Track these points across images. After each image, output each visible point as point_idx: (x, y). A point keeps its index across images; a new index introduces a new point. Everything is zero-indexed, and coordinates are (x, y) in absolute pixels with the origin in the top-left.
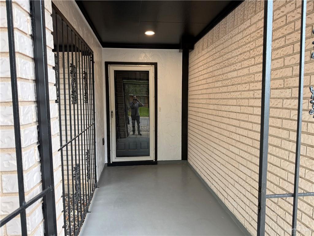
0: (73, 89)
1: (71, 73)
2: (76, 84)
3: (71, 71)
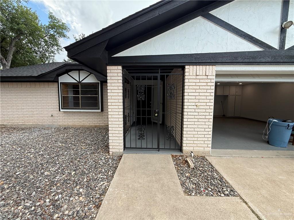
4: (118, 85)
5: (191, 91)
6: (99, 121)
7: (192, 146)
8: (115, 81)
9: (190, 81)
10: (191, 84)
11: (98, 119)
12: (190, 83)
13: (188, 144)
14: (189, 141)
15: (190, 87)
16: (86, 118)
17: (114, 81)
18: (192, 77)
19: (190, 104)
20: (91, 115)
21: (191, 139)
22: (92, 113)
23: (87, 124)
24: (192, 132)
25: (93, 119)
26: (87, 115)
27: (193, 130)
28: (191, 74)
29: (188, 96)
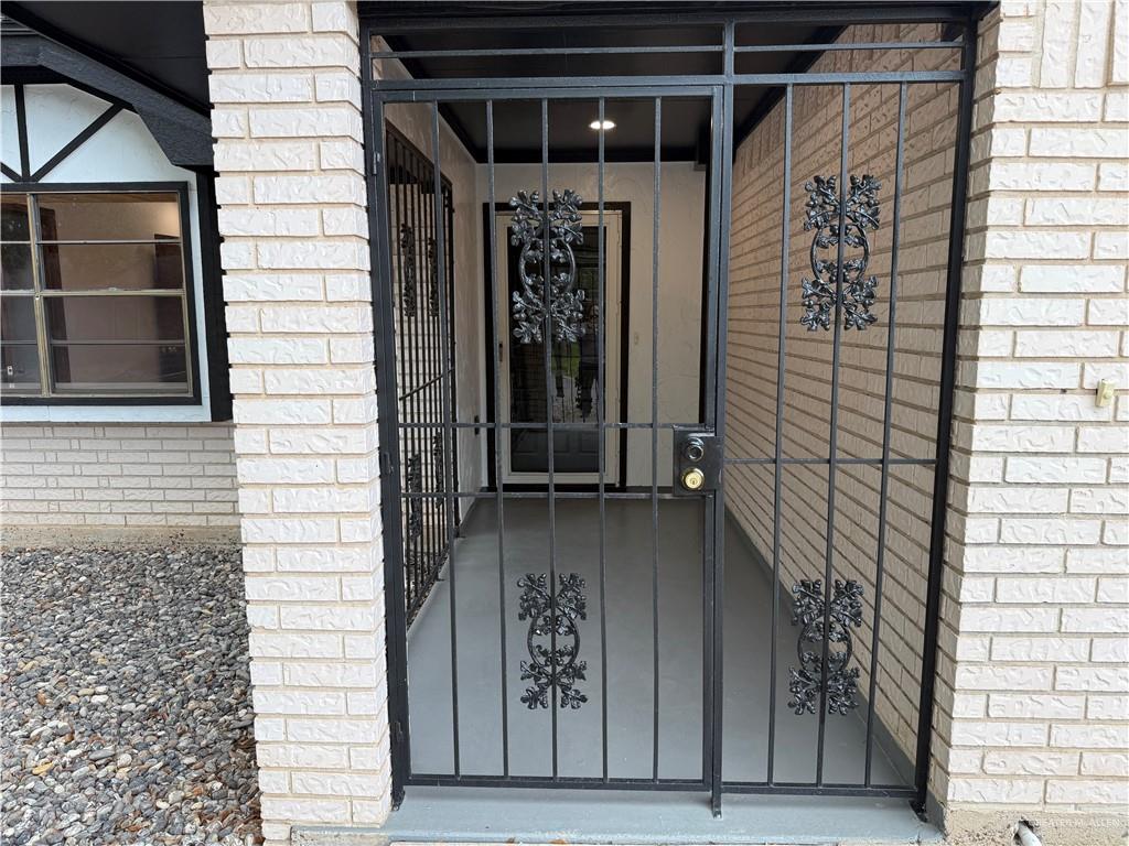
0: (407, 283)
1: (404, 247)
2: (414, 270)
3: (404, 242)
4: (321, 188)
5: (1050, 244)
6: (199, 495)
7: (1033, 766)
8: (289, 155)
9: (1044, 141)
10: (1053, 176)
11: (197, 483)
12: (1037, 166)
13: (992, 757)
14: (1003, 727)
15: (1042, 210)
16: (97, 470)
17: (284, 149)
18: (1058, 107)
19: (1032, 381)
20: (138, 445)
21: (1030, 707)
22: (140, 432)
23: (111, 520)
24: (1036, 641)
25: (157, 483)
26: (106, 445)
27: (1053, 627)
28: (1056, 74)
29: (1011, 302)
